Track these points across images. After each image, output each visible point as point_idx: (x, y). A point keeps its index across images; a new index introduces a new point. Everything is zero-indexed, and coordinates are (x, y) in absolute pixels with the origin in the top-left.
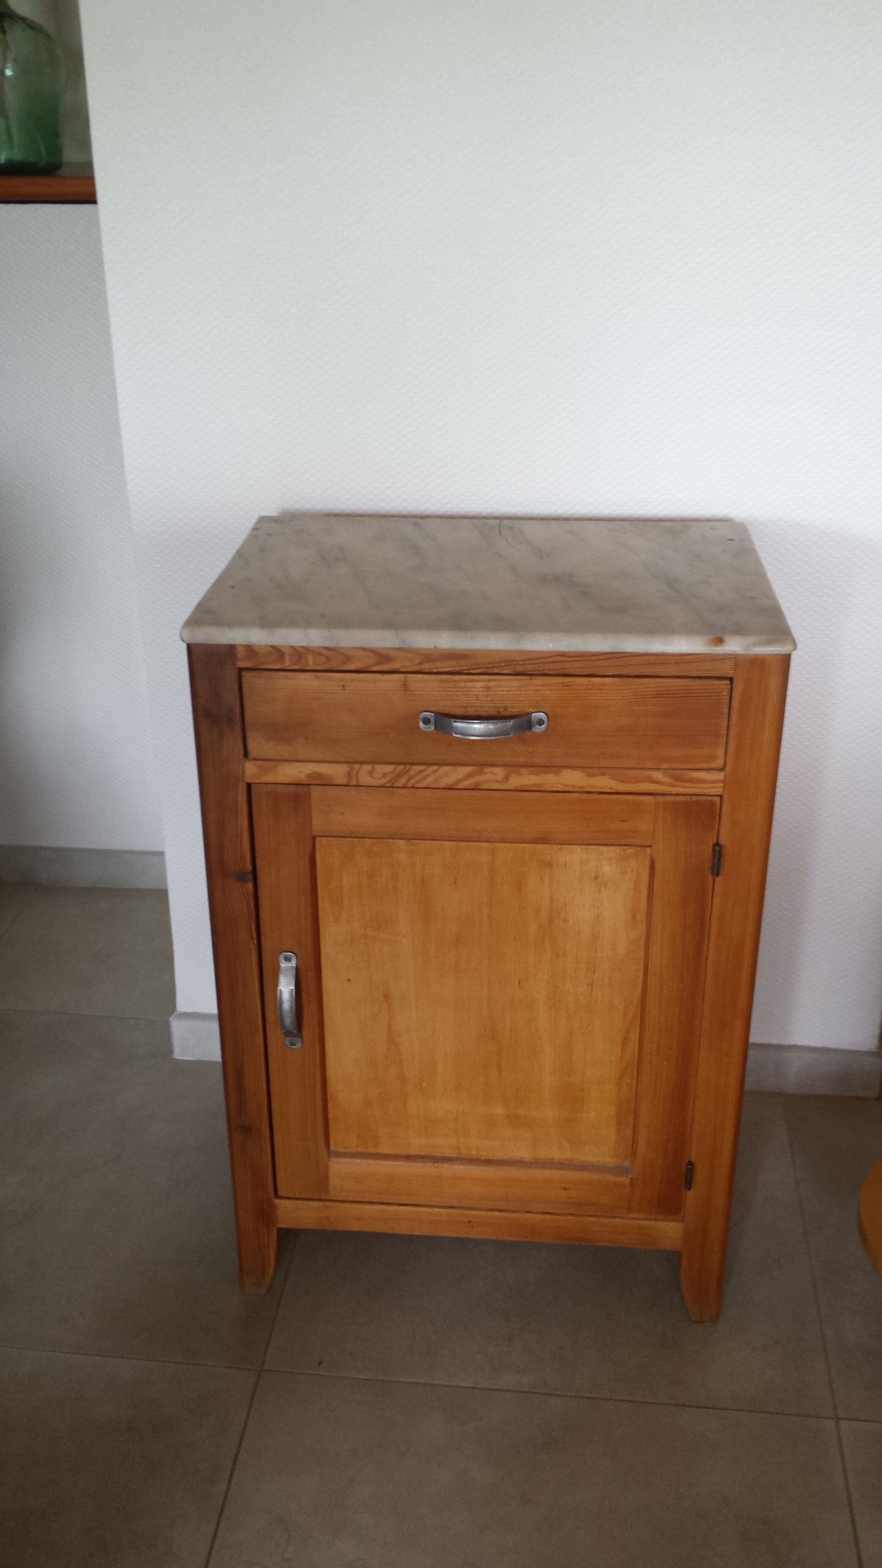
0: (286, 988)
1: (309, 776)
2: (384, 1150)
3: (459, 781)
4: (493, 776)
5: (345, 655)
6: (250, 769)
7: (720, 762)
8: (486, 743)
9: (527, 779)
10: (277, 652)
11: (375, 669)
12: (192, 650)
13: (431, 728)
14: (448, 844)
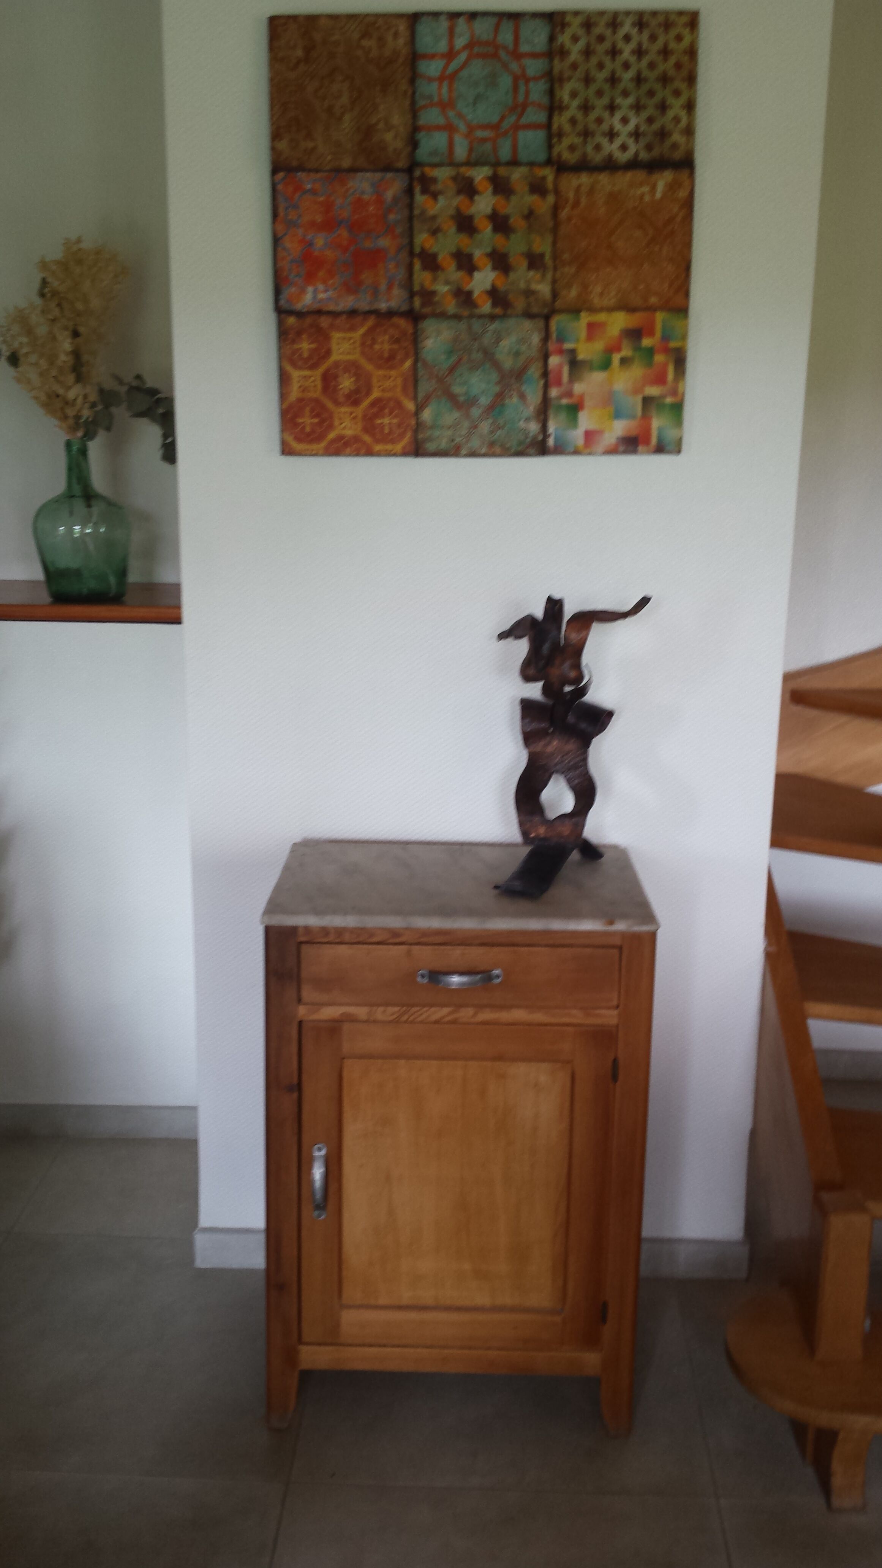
0: (318, 1173)
1: (342, 1014)
2: (382, 1301)
3: (443, 1017)
4: (466, 1014)
5: (371, 932)
6: (302, 1011)
7: (615, 1003)
8: (460, 991)
9: (487, 1015)
10: (325, 931)
11: (391, 941)
12: (268, 930)
13: (425, 981)
14: (434, 1063)
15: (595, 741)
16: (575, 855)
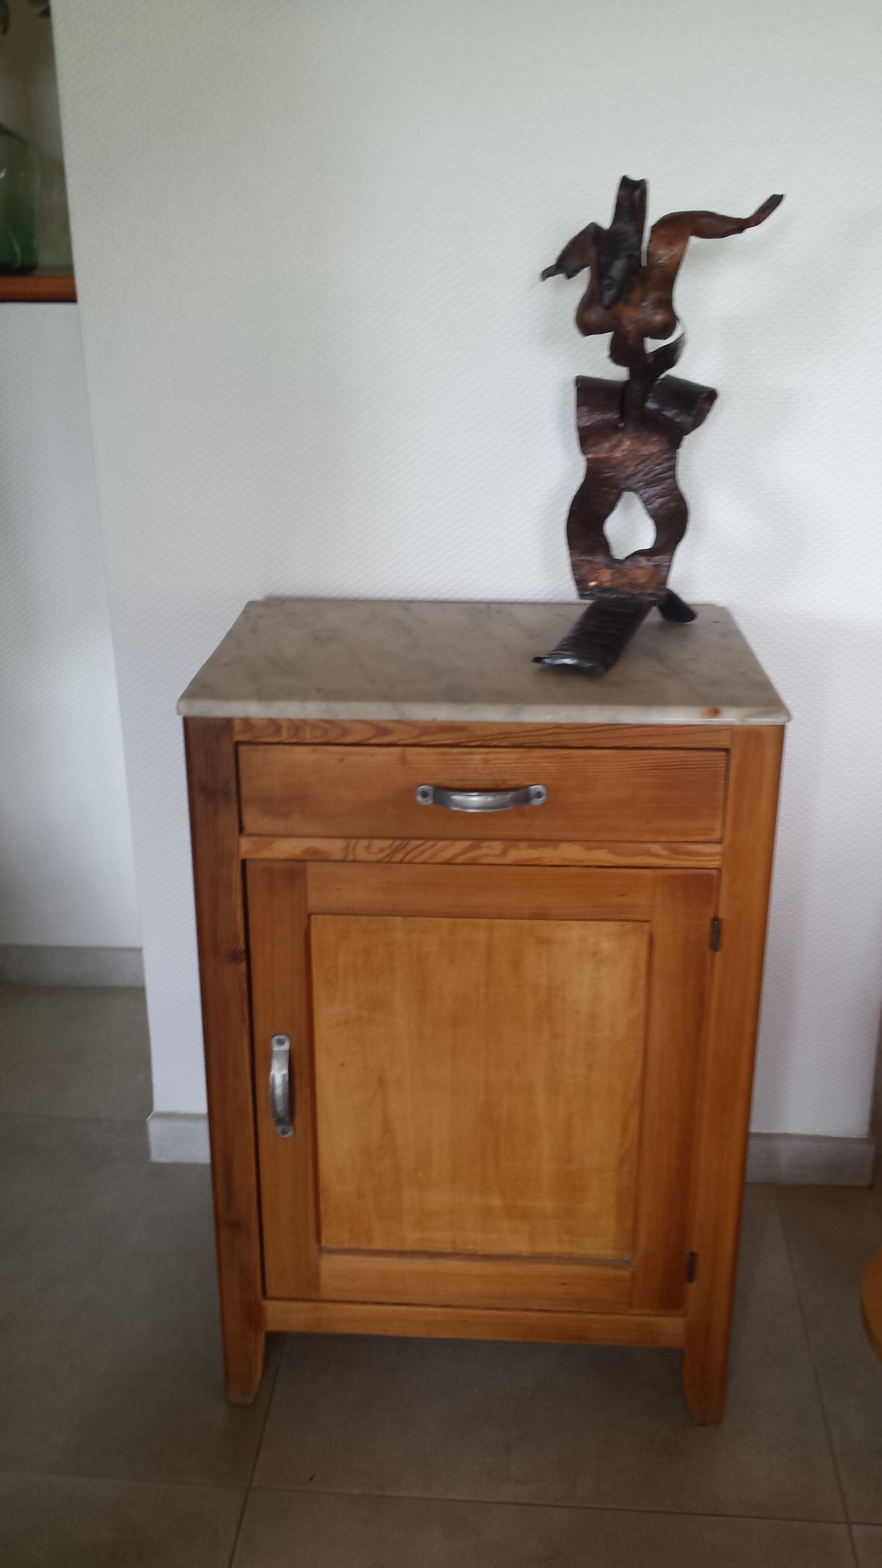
0: (278, 1073)
1: (306, 851)
2: (377, 1245)
3: (456, 856)
4: (491, 851)
5: (343, 727)
6: (245, 845)
7: (717, 835)
8: (483, 816)
9: (524, 853)
10: (275, 725)
11: (373, 741)
12: (188, 723)
13: (429, 801)
14: (445, 920)
15: (688, 440)
16: (654, 616)
